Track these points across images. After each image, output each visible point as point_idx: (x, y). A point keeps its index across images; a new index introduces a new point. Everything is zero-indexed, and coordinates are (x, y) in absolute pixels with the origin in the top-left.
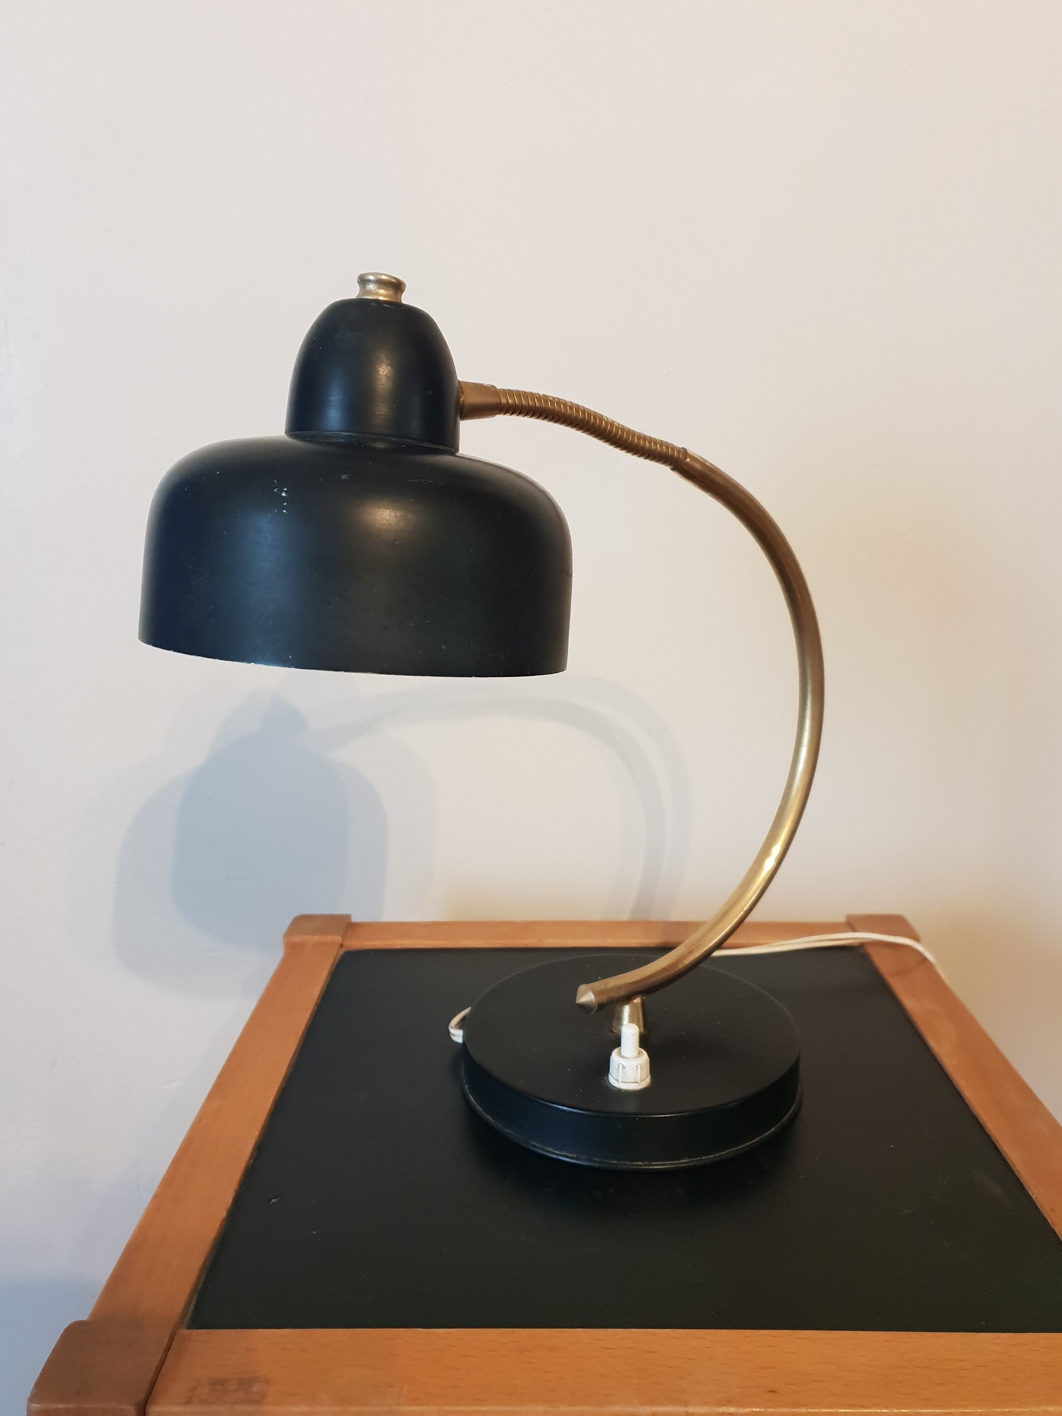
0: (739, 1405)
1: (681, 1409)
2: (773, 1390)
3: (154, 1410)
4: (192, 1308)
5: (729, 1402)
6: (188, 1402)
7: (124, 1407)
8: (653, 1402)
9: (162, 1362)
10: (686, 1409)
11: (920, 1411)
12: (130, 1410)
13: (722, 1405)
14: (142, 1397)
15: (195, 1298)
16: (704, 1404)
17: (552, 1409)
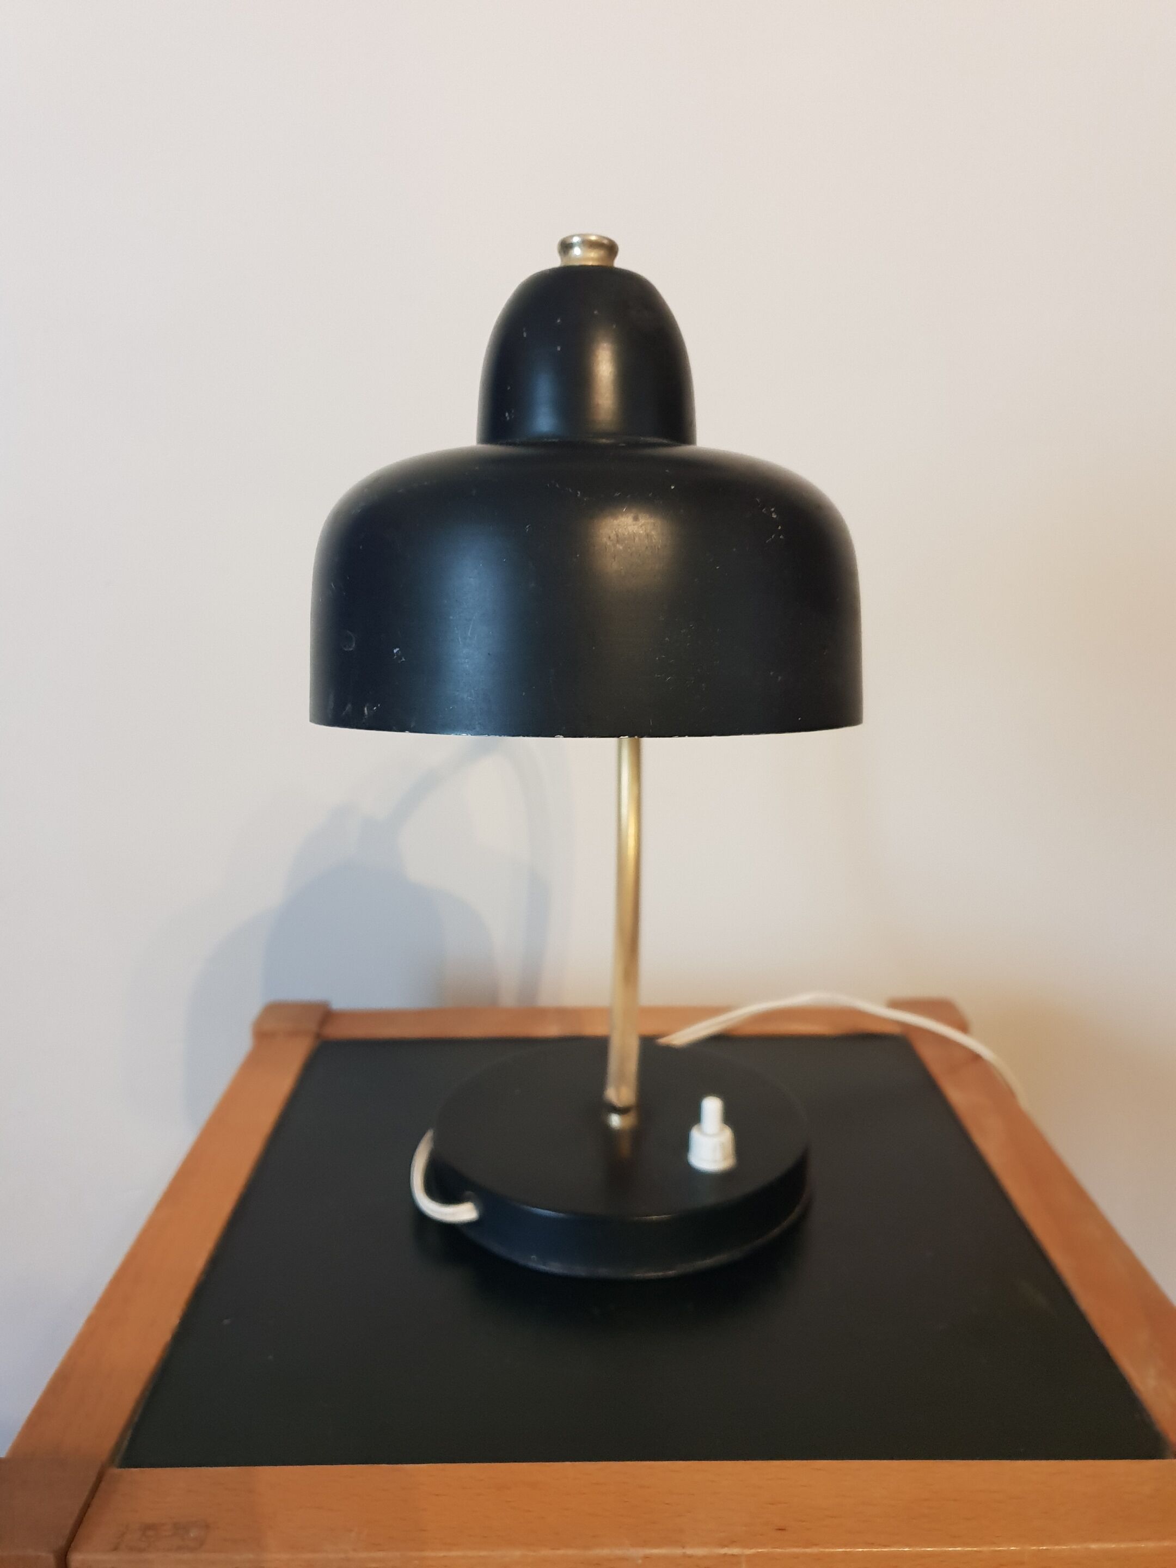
0: (745, 1544)
1: (678, 1551)
2: (783, 1528)
3: (76, 1558)
4: (126, 1443)
5: (732, 1543)
6: (116, 1549)
7: (44, 1554)
8: (645, 1544)
9: (87, 1506)
10: (684, 1551)
11: (947, 1549)
12: (50, 1559)
13: (724, 1546)
14: (62, 1543)
15: (130, 1432)
16: (704, 1544)
17: (532, 1554)
